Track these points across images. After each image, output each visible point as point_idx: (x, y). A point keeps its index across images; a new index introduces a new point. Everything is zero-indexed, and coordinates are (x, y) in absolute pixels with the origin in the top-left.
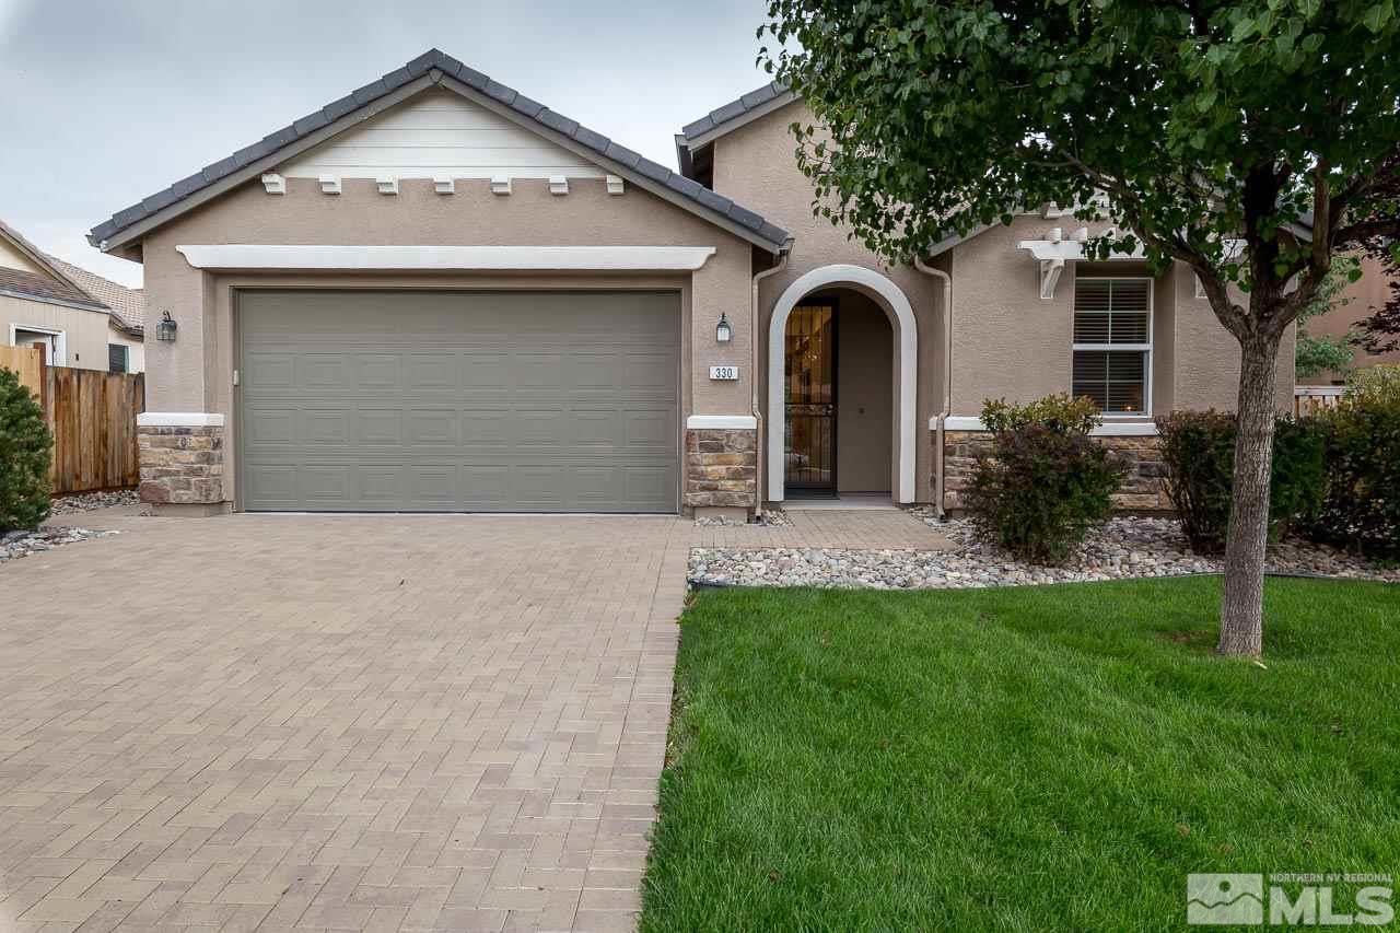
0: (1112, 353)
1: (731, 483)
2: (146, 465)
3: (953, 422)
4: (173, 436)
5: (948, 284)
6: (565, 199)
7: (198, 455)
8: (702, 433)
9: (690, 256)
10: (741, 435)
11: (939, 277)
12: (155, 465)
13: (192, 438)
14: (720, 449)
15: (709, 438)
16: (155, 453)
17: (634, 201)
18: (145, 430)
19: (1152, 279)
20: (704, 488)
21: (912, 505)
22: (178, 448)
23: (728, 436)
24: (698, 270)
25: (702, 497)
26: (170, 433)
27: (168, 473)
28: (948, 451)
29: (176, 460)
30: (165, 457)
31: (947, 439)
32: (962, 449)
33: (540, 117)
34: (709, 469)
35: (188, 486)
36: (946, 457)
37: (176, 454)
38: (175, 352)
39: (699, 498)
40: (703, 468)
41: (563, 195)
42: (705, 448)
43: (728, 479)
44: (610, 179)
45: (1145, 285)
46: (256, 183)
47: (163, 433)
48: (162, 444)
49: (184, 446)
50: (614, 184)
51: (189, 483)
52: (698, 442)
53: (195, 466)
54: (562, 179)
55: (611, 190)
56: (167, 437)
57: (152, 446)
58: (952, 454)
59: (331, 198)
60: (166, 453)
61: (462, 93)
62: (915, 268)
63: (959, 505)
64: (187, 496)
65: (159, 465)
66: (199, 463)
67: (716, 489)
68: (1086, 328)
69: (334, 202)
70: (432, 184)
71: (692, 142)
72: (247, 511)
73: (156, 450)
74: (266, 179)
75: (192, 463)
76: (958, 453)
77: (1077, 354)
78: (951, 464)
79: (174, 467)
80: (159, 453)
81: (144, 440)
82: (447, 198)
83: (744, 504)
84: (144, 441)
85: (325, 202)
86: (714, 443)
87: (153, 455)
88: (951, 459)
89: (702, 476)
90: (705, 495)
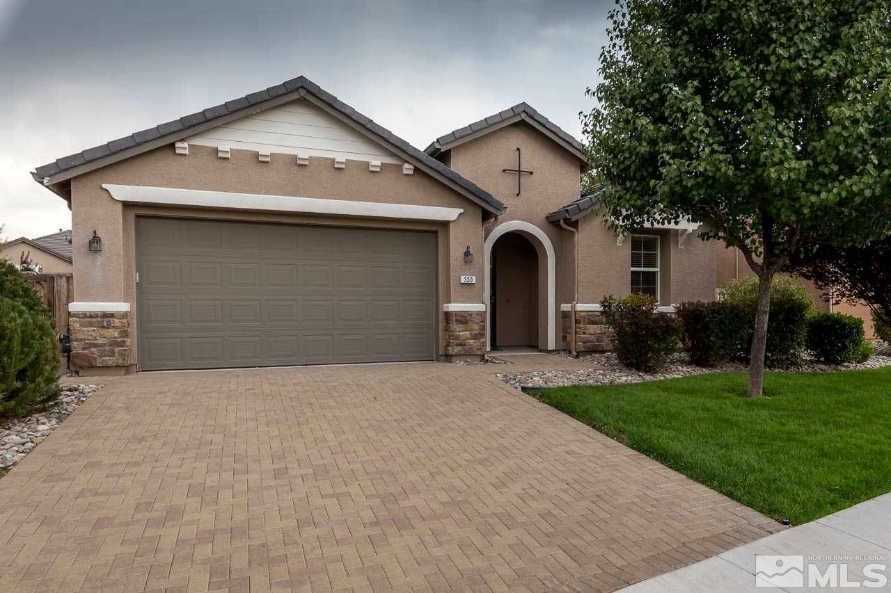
0: (643, 272)
1: (472, 341)
2: (77, 340)
3: (580, 307)
4: (99, 319)
5: (577, 235)
6: (378, 174)
7: (120, 332)
8: (457, 313)
9: (450, 213)
10: (478, 314)
11: (573, 232)
12: (84, 340)
13: (116, 320)
14: (466, 322)
15: (461, 316)
16: (83, 331)
17: (419, 179)
18: (76, 315)
19: (659, 237)
20: (457, 345)
21: (555, 351)
22: (104, 327)
23: (471, 315)
24: (453, 221)
25: (457, 349)
26: (97, 317)
27: (96, 345)
28: (577, 322)
29: (101, 336)
30: (93, 333)
31: (577, 315)
32: (584, 321)
33: (369, 126)
34: (461, 333)
35: (112, 354)
36: (577, 325)
37: (102, 331)
38: (99, 259)
39: (455, 351)
40: (458, 333)
41: (377, 172)
42: (459, 322)
43: (471, 339)
44: (406, 166)
45: (656, 240)
46: (172, 146)
47: (91, 317)
48: (91, 325)
49: (109, 325)
50: (408, 169)
51: (113, 352)
52: (454, 318)
53: (119, 340)
54: (378, 163)
55: (405, 172)
56: (94, 320)
57: (80, 326)
58: (579, 323)
59: (222, 161)
60: (94, 331)
61: (319, 105)
62: (561, 227)
63: (583, 349)
64: (111, 361)
65: (89, 340)
66: (121, 337)
67: (464, 345)
68: (635, 261)
69: (225, 164)
70: (295, 158)
71: (443, 147)
72: (143, 371)
73: (85, 329)
74: (178, 145)
75: (115, 338)
76: (582, 322)
77: (632, 272)
78: (579, 328)
79: (100, 341)
80: (87, 331)
81: (75, 322)
82: (304, 168)
83: (479, 353)
84: (75, 324)
85: (217, 163)
86: (464, 318)
87: (83, 333)
88: (580, 326)
89: (457, 338)
90: (459, 348)
